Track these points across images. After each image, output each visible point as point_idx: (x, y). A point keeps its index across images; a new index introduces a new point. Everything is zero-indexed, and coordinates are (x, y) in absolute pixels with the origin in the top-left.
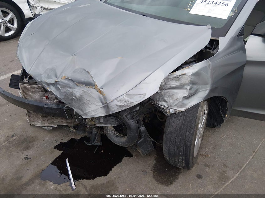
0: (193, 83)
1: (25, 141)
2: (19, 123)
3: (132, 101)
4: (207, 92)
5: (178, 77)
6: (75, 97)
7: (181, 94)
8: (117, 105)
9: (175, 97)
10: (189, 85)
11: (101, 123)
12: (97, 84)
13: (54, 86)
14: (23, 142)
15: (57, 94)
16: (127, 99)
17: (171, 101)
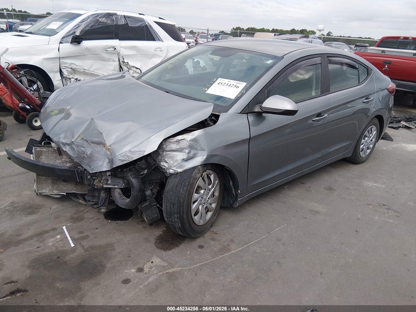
0: (191, 147)
1: (31, 207)
2: (27, 192)
3: (133, 156)
4: (205, 157)
5: (178, 141)
6: (87, 155)
7: (180, 156)
8: (120, 160)
9: (175, 159)
10: (187, 149)
11: (109, 184)
12: (107, 143)
13: (69, 146)
14: (28, 208)
15: (70, 153)
16: (129, 154)
17: (172, 162)
